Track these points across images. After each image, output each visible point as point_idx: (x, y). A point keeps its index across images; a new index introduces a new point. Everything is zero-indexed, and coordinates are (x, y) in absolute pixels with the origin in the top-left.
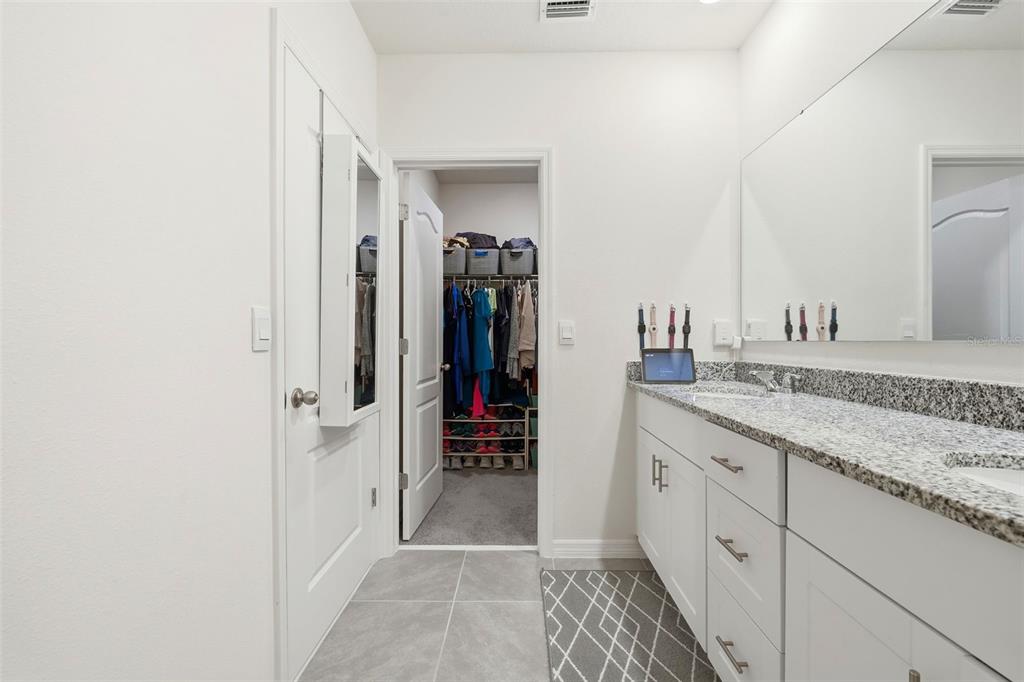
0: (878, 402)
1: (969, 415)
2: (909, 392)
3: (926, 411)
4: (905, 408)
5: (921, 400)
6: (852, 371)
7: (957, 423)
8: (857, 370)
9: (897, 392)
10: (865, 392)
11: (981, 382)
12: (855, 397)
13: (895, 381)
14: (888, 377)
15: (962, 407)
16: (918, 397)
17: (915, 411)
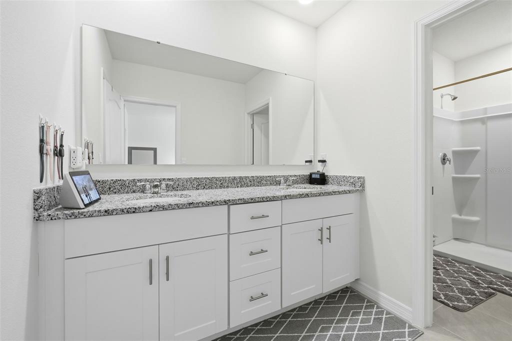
0: (211, 188)
1: (239, 185)
2: (222, 182)
3: (228, 187)
4: (221, 187)
5: (226, 184)
6: (198, 177)
7: (236, 189)
8: (200, 177)
9: (218, 182)
10: (204, 185)
11: (242, 176)
12: (200, 187)
13: (217, 179)
14: (214, 178)
15: (237, 183)
16: (225, 183)
17: (224, 188)
